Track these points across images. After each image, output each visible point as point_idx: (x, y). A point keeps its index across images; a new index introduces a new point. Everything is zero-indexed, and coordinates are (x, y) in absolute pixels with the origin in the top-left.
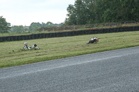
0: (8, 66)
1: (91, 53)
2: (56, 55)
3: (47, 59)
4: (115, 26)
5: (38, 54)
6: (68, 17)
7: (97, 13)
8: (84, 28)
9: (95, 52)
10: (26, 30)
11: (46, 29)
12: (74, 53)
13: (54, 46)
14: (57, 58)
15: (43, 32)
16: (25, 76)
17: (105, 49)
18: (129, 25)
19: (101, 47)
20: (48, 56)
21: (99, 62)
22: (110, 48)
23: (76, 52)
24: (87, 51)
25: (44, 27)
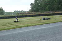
0: (4, 30)
1: (41, 24)
2: (25, 25)
3: (21, 27)
4: (52, 13)
5: (17, 25)
6: (31, 8)
7: (44, 7)
8: (38, 13)
9: (43, 24)
10: (12, 14)
11: (21, 14)
12: (33, 24)
13: (25, 21)
14: (26, 26)
15: (20, 15)
16: (12, 34)
17: (47, 23)
18: (58, 12)
19: (46, 22)
20: (22, 26)
21: (45, 29)
22: (49, 22)
23: (34, 24)
24: (39, 24)
25: (20, 13)
